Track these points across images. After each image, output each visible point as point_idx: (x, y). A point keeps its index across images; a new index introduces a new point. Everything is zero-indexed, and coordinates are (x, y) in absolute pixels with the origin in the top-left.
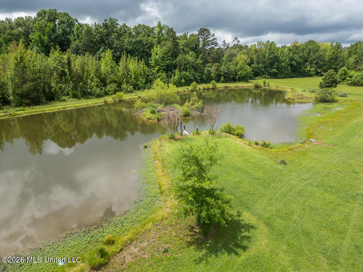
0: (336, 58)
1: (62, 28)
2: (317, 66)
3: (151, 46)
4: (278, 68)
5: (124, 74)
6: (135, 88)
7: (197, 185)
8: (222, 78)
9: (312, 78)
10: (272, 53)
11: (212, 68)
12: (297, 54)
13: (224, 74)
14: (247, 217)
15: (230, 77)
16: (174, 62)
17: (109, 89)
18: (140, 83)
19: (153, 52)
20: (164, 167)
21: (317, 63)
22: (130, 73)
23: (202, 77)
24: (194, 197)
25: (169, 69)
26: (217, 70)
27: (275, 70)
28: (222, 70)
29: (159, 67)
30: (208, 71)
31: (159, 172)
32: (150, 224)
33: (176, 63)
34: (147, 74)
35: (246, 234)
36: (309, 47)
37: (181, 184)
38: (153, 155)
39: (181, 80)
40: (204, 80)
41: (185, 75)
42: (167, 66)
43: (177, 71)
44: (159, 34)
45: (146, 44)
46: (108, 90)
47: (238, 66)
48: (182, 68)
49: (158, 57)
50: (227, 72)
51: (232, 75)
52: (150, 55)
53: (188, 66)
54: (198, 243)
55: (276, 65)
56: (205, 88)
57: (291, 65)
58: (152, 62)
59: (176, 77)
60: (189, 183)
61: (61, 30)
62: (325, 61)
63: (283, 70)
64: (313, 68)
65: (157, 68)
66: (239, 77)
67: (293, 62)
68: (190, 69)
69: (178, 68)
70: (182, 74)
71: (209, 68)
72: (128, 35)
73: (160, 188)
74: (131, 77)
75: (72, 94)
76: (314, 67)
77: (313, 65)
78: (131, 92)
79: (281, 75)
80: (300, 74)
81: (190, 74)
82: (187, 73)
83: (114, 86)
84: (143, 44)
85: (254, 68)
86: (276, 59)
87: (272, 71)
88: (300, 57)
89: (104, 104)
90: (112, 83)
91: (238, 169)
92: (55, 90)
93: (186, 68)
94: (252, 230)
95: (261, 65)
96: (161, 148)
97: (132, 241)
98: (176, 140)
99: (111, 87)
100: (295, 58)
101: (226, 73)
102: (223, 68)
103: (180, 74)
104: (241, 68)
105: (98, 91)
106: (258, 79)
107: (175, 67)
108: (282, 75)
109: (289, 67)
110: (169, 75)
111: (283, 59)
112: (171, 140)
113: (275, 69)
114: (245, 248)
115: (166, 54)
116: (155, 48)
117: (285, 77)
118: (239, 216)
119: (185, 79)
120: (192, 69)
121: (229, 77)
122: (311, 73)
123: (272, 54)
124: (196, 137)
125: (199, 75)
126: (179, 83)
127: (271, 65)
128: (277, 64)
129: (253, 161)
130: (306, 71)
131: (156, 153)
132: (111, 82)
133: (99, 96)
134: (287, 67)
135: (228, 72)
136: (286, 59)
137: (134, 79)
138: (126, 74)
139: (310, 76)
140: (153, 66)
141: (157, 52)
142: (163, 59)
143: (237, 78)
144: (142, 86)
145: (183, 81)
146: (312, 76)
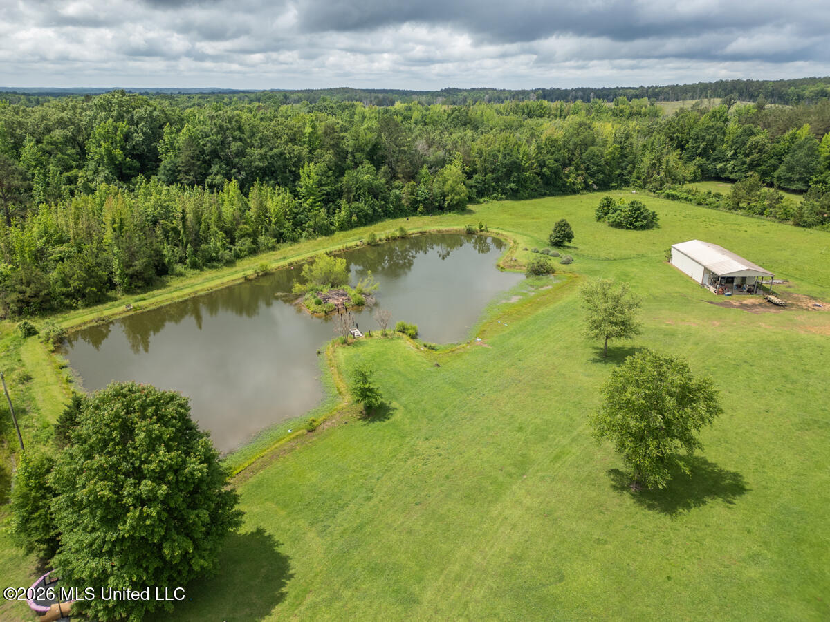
0: (623, 156)
1: (142, 130)
2: (586, 173)
3: (299, 162)
4: (518, 182)
5: (259, 216)
6: (278, 242)
7: (362, 386)
8: (421, 208)
9: (578, 195)
10: (508, 154)
11: (403, 191)
12: (552, 154)
13: (424, 200)
14: (394, 404)
15: (435, 206)
16: (339, 185)
17: (241, 247)
18: (285, 231)
19: (303, 172)
20: (340, 373)
21: (587, 168)
22: (268, 214)
23: (386, 207)
24: (361, 393)
25: (330, 200)
26: (412, 194)
27: (512, 185)
28: (420, 193)
29: (315, 199)
30: (396, 196)
31: (336, 377)
32: (335, 411)
33: (341, 187)
34: (295, 211)
35: (391, 412)
36: (573, 139)
37: (354, 386)
38: (329, 362)
39: (351, 217)
40: (390, 212)
41: (358, 208)
42: (328, 194)
43: (343, 203)
44: (310, 136)
45: (290, 158)
46: (240, 250)
47: (447, 188)
48: (352, 197)
49: (311, 182)
50: (427, 196)
51: (437, 201)
52: (298, 177)
53: (362, 191)
54: (364, 419)
55: (515, 177)
56: (390, 237)
57: (542, 175)
58: (302, 191)
59: (343, 213)
60: (359, 385)
61: (141, 135)
62: (600, 165)
63: (528, 184)
64: (580, 177)
65: (311, 201)
66: (449, 204)
67: (545, 169)
68: (365, 196)
69: (346, 195)
70: (353, 206)
71: (398, 192)
72: (259, 141)
73: (338, 390)
74: (270, 221)
75: (190, 263)
76: (582, 175)
77: (580, 172)
78: (273, 248)
79: (524, 192)
80: (558, 189)
81: (365, 204)
82: (361, 205)
83: (248, 242)
84: (285, 158)
85: (478, 183)
86: (515, 167)
87: (508, 187)
88: (556, 160)
89: (243, 280)
90: (244, 237)
91: (399, 373)
92: (169, 262)
93: (359, 195)
94: (395, 410)
95: (489, 176)
96: (335, 354)
97: (326, 420)
98: (348, 345)
99: (243, 244)
100: (547, 162)
101: (426, 199)
102: (422, 190)
103: (349, 207)
104: (453, 190)
105: (227, 255)
106: (484, 201)
107: (339, 194)
108: (526, 192)
109: (539, 179)
110: (331, 210)
111: (527, 165)
112: (344, 345)
113: (514, 183)
114: (388, 419)
115: (324, 174)
116: (306, 167)
117: (531, 197)
118: (390, 404)
119: (357, 216)
120: (369, 196)
121: (432, 204)
122: (575, 187)
123: (508, 157)
124: (369, 340)
125: (380, 205)
126: (348, 222)
127: (508, 175)
128: (516, 174)
129: (413, 365)
130: (568, 184)
131: (331, 360)
132: (242, 236)
133: (230, 263)
134: (534, 178)
135: (431, 196)
136: (533, 164)
137: (276, 223)
138: (263, 217)
139: (575, 192)
140: (303, 196)
141: (310, 174)
142: (320, 184)
143: (446, 206)
144: (289, 236)
145: (355, 218)
146: (578, 192)
